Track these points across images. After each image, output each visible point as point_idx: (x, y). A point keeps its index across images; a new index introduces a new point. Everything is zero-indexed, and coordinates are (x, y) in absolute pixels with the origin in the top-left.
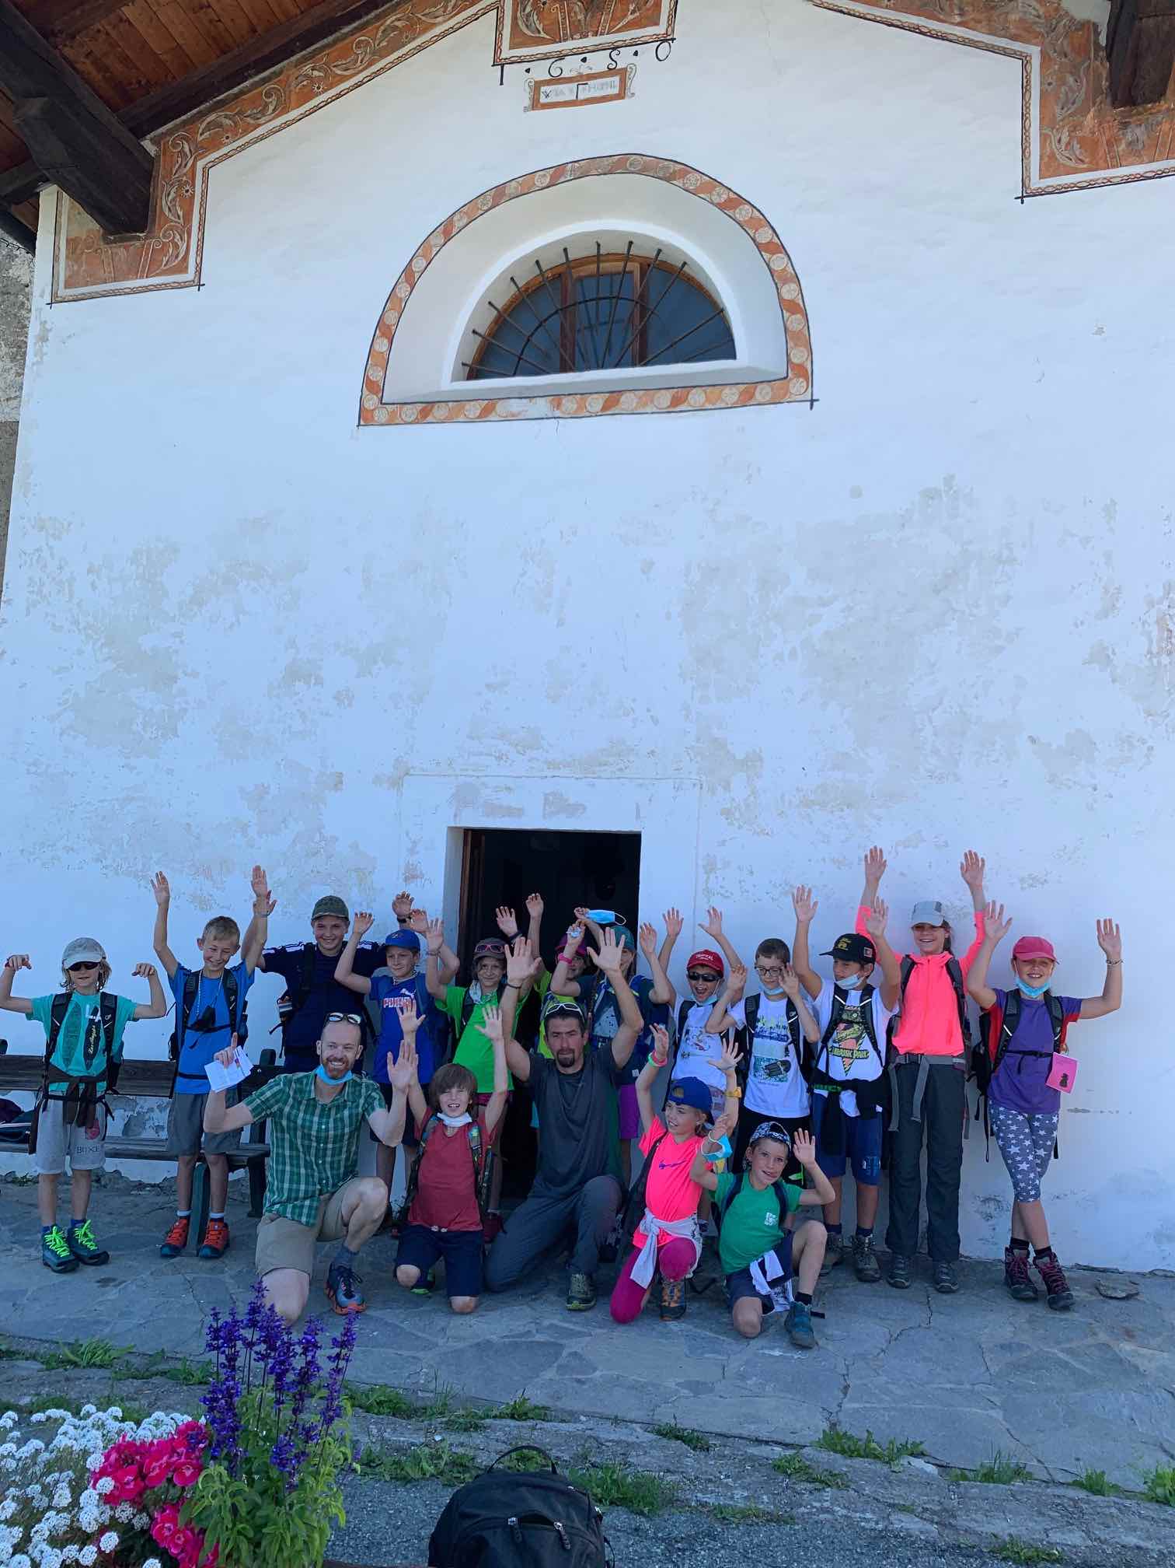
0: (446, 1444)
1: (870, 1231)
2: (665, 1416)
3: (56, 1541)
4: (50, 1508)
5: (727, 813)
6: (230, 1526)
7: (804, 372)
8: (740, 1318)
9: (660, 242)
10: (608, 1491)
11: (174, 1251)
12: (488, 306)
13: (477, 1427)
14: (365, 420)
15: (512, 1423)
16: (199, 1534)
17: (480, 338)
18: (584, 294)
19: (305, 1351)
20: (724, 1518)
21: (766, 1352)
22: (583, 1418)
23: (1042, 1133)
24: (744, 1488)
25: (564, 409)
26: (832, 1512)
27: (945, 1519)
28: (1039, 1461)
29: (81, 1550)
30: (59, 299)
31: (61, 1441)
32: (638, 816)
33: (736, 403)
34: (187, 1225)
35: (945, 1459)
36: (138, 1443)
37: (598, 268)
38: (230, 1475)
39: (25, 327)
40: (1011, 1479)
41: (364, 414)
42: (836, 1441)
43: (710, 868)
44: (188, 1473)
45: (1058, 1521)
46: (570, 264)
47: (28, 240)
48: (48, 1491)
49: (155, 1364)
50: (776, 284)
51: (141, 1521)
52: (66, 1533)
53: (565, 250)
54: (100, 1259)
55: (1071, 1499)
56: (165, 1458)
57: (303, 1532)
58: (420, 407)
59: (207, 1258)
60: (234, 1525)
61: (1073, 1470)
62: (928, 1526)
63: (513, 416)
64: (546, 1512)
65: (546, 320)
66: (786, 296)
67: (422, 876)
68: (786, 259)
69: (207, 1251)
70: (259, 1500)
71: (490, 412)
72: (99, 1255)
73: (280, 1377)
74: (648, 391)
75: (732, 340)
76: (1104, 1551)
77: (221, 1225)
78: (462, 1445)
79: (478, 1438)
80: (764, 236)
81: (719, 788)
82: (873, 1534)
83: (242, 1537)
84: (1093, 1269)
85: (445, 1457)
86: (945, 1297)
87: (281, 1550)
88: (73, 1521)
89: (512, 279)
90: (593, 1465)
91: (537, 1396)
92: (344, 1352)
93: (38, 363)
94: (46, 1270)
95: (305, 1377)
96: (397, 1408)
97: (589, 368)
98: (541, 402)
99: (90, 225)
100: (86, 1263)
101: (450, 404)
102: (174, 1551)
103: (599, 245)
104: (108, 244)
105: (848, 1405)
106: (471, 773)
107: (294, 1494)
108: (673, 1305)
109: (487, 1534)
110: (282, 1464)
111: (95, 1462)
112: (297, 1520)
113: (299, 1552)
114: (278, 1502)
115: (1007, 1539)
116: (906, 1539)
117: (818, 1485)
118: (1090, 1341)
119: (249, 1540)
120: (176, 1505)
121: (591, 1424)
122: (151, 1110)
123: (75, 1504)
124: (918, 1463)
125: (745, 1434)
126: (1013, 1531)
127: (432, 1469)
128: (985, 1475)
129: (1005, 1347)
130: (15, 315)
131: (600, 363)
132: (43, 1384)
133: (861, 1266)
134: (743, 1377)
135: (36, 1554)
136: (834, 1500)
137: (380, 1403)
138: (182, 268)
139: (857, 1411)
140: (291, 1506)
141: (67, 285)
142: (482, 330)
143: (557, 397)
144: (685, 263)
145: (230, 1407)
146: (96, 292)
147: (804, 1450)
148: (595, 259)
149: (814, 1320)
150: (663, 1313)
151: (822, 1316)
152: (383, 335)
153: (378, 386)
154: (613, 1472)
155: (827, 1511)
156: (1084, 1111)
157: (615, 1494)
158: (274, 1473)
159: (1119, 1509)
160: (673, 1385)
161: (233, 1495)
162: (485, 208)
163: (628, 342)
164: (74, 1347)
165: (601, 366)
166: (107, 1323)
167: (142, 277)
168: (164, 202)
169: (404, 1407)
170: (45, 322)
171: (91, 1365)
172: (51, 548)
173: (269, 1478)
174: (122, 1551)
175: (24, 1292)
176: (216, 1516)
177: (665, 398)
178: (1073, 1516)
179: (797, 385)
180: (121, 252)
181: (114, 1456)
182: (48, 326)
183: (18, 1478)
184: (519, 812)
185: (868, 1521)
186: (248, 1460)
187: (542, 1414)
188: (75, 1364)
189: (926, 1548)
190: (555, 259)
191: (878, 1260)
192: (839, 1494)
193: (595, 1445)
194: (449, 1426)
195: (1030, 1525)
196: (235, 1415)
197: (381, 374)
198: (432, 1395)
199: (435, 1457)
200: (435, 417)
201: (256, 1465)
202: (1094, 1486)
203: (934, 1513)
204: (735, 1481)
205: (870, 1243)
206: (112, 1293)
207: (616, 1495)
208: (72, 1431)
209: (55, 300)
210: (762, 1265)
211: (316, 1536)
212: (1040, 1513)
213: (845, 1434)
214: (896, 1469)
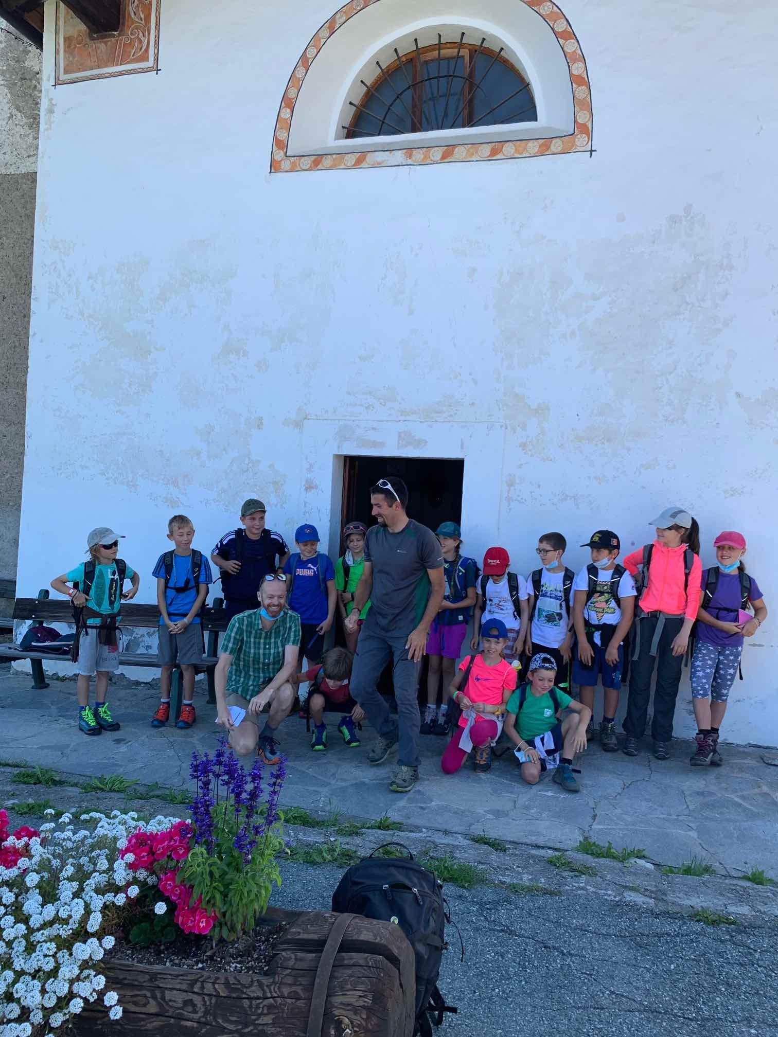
0: (338, 843)
1: (613, 720)
2: (477, 830)
3: (99, 891)
4: (94, 871)
5: (523, 446)
6: (209, 884)
7: (585, 130)
8: (526, 772)
9: (484, 33)
10: (441, 873)
11: (160, 723)
12: (360, 83)
13: (357, 834)
14: (275, 169)
15: (379, 832)
16: (189, 888)
17: (355, 108)
18: (428, 73)
19: (253, 781)
20: (516, 891)
21: (543, 793)
22: (424, 830)
23: (732, 658)
24: (528, 873)
25: (414, 158)
26: (586, 890)
27: (659, 895)
28: (720, 863)
29: (115, 896)
30: (60, 82)
31: (100, 831)
32: (462, 447)
33: (537, 153)
34: (168, 707)
35: (658, 860)
36: (148, 834)
37: (439, 53)
38: (208, 853)
39: (37, 103)
40: (702, 874)
41: (274, 164)
42: (588, 847)
43: (511, 484)
44: (181, 852)
45: (733, 900)
46: (419, 51)
47: (37, 38)
48: (93, 861)
49: (153, 791)
50: (568, 63)
51: (152, 880)
52: (105, 886)
53: (416, 40)
54: (115, 727)
55: (741, 887)
56: (166, 843)
57: (255, 889)
58: (313, 158)
59: (181, 728)
60: (211, 883)
61: (743, 869)
62: (648, 900)
63: (379, 164)
64: (407, 882)
65: (401, 94)
66: (575, 72)
67: (316, 487)
68: (576, 43)
69: (181, 724)
70: (226, 869)
71: (362, 162)
72: (113, 725)
73: (238, 795)
74: (475, 144)
75: (534, 107)
76: (763, 919)
77: (190, 708)
78: (348, 843)
79: (358, 840)
80: (561, 26)
81: (519, 428)
82: (612, 903)
83: (216, 891)
84: (760, 747)
85: (338, 850)
86: (660, 762)
87: (241, 899)
88: (109, 879)
89: (378, 63)
90: (431, 858)
91: (394, 816)
92: (279, 781)
93: (47, 129)
94: (81, 733)
95: (254, 795)
96: (306, 821)
97: (432, 129)
98: (399, 154)
99: (79, 27)
100: (106, 730)
101: (334, 156)
102: (174, 898)
103: (440, 36)
104: (93, 40)
105: (595, 826)
106: (348, 418)
107: (249, 866)
108: (482, 763)
109: (370, 895)
110: (241, 847)
111: (122, 844)
112: (251, 881)
113: (252, 901)
114: (238, 870)
115: (700, 909)
116: (634, 907)
117: (576, 873)
118: (757, 790)
119: (221, 893)
120: (175, 870)
121: (430, 834)
122: (143, 636)
123: (111, 869)
124: (641, 862)
125: (529, 842)
126: (705, 905)
127: (329, 857)
128: (685, 870)
129: (700, 794)
130: (31, 95)
131: (440, 124)
132: (83, 801)
133: (606, 741)
134: (527, 808)
135: (87, 898)
136: (587, 883)
137: (295, 818)
138: (145, 58)
139: (601, 830)
140: (247, 873)
141: (66, 72)
142: (356, 102)
143: (409, 150)
144: (502, 49)
145: (207, 813)
146: (87, 77)
147: (568, 853)
148: (437, 47)
149: (574, 775)
150: (475, 767)
151: (579, 772)
152: (287, 106)
153: (284, 144)
154: (446, 862)
155: (582, 888)
156: (760, 645)
157: (446, 874)
158: (236, 853)
159: (773, 894)
160: (482, 812)
161: (210, 865)
162: (358, 8)
163: (460, 109)
164: (101, 779)
165: (440, 127)
166: (121, 766)
167: (117, 65)
168: (130, 8)
169: (310, 820)
170: (52, 99)
171: (111, 791)
172: (63, 262)
173: (232, 856)
174: (141, 897)
175: (68, 746)
176: (199, 878)
177: (486, 150)
178: (742, 897)
179: (581, 140)
180: (102, 47)
181: (134, 841)
182: (54, 102)
183: (74, 853)
184: (382, 445)
185: (609, 895)
186: (218, 845)
187: (399, 827)
188: (102, 790)
189: (647, 912)
190: (407, 48)
191: (617, 738)
192: (591, 879)
193: (433, 846)
194: (340, 832)
195: (715, 901)
196: (211, 817)
197: (286, 134)
198: (328, 814)
199: (331, 850)
200: (323, 166)
201: (224, 847)
202: (757, 879)
203: (652, 892)
204: (523, 869)
205: (612, 727)
206: (123, 748)
207: (447, 876)
208: (106, 825)
209: (58, 83)
210: (542, 739)
211: (263, 892)
212: (721, 894)
213: (594, 843)
214: (627, 865)
